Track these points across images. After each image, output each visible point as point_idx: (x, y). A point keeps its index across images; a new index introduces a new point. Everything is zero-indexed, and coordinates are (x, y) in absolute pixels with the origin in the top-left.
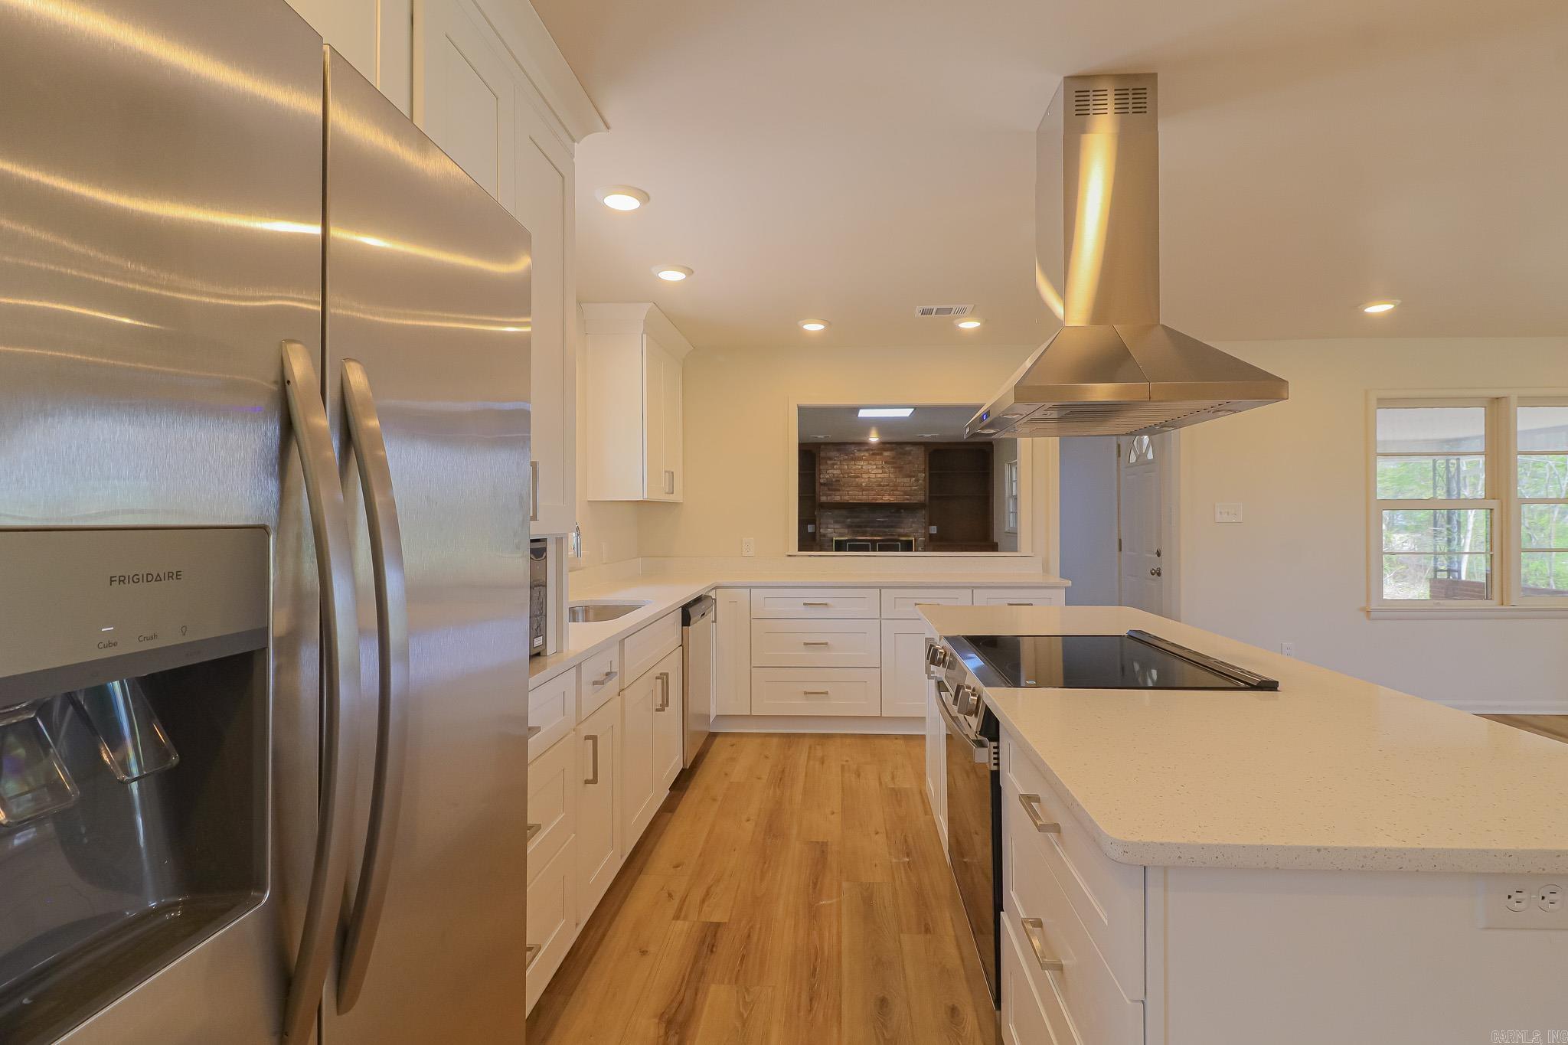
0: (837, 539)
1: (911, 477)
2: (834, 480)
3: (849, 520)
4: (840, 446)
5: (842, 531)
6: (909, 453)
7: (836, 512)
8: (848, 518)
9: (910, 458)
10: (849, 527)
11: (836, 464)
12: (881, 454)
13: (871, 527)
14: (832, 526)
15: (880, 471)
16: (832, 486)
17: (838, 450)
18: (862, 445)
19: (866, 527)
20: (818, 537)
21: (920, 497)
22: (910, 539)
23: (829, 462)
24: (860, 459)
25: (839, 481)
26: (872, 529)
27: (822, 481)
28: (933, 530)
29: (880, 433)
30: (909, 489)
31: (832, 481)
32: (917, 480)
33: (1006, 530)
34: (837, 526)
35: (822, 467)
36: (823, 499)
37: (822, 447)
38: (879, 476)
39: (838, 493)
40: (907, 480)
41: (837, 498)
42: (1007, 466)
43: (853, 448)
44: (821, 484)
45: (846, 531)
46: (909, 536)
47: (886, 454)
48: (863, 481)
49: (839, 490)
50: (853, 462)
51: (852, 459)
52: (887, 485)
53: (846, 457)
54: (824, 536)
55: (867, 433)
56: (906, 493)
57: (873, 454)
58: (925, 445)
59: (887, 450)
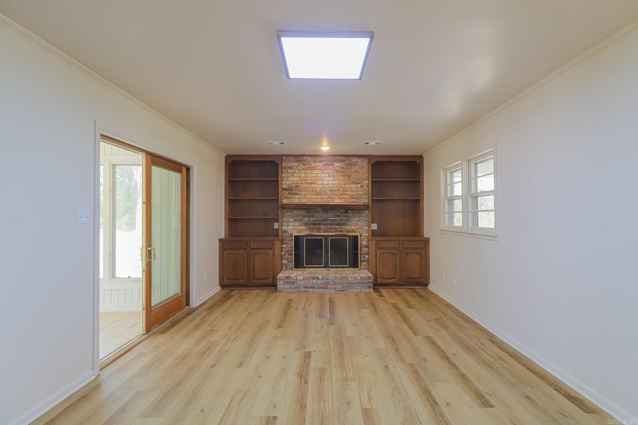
0: (296, 234)
1: (357, 183)
2: (294, 185)
3: (306, 219)
4: (299, 158)
5: (300, 227)
6: (355, 164)
7: (296, 212)
8: (305, 217)
9: (357, 168)
10: (306, 224)
11: (296, 173)
12: (333, 165)
13: (325, 225)
14: (292, 224)
15: (332, 179)
16: (289, 190)
17: (297, 161)
18: (316, 156)
19: (320, 224)
20: (280, 233)
21: (365, 200)
22: (356, 234)
23: (290, 171)
24: (315, 168)
25: (297, 187)
26: (325, 226)
27: (284, 186)
28: (374, 227)
29: (331, 142)
30: (355, 193)
31: (292, 187)
32: (362, 186)
33: (441, 228)
34: (296, 224)
35: (283, 175)
36: (285, 201)
37: (284, 158)
38: (331, 182)
39: (297, 196)
40: (354, 186)
41: (296, 201)
42: (442, 171)
43: (309, 159)
44: (283, 189)
45: (304, 228)
46: (356, 232)
47: (337, 164)
48: (318, 187)
49: (298, 194)
50: (309, 171)
51: (309, 168)
52: (338, 190)
53: (304, 167)
54: (286, 232)
55: (319, 142)
56: (353, 197)
57: (326, 165)
58: (369, 157)
59: (338, 161)
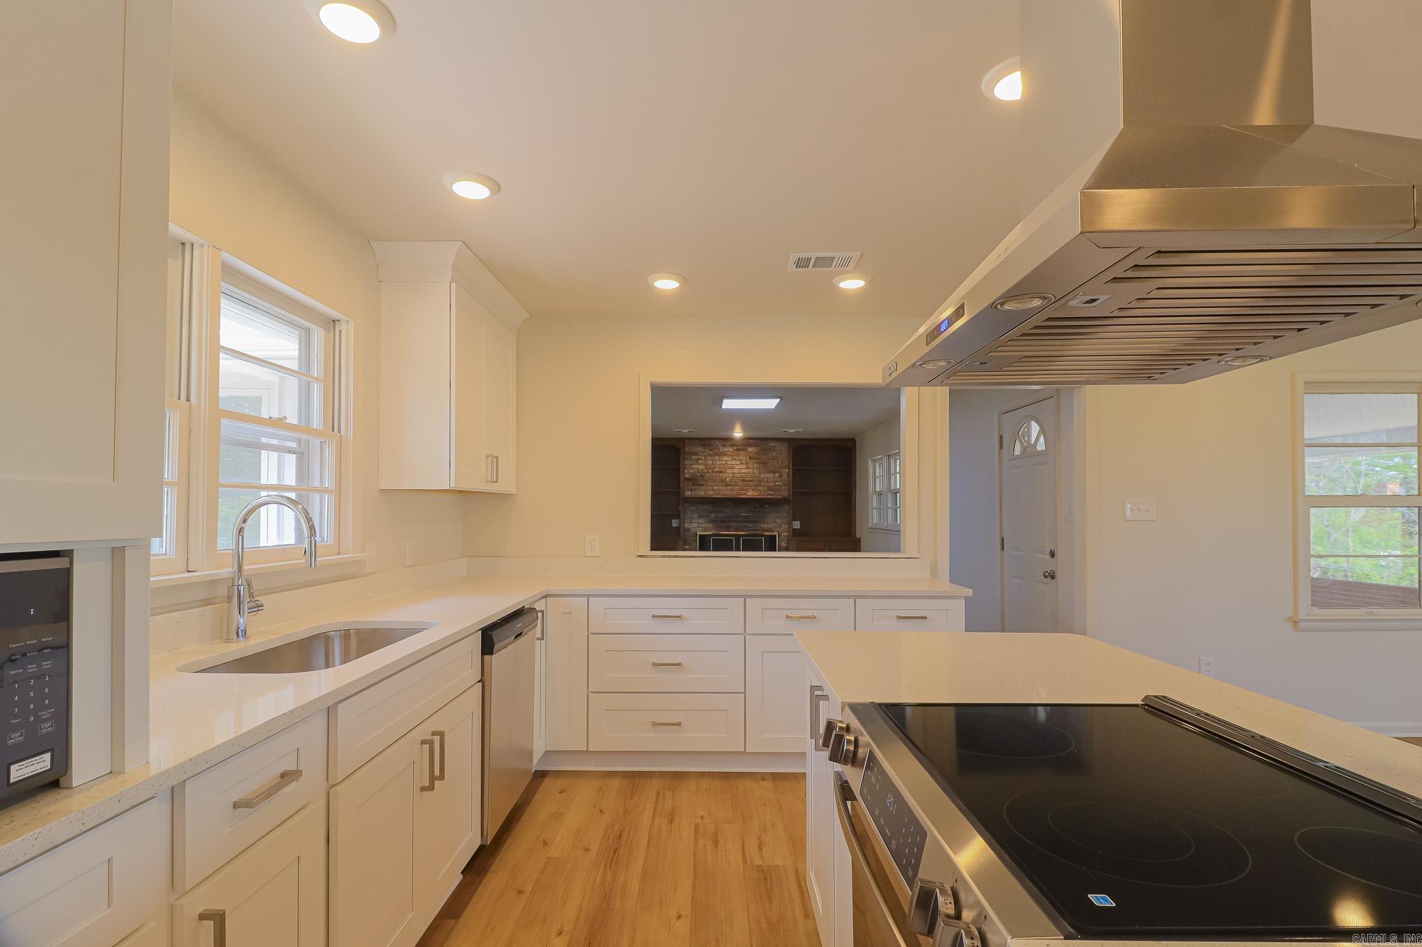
0: (701, 533)
1: (774, 472)
2: (698, 475)
3: (713, 515)
4: (707, 442)
5: (706, 525)
6: (773, 449)
7: (701, 507)
8: (712, 512)
9: (774, 454)
10: (713, 521)
11: (701, 459)
12: (745, 450)
13: (736, 522)
14: (696, 521)
15: (744, 466)
16: (695, 481)
17: (702, 445)
18: (727, 440)
19: (730, 521)
20: (682, 532)
21: (784, 493)
22: (774, 534)
23: (694, 457)
24: (725, 454)
25: (703, 476)
26: (736, 524)
27: (686, 476)
28: (797, 525)
29: (745, 429)
30: (772, 484)
31: (696, 476)
32: (781, 476)
33: (870, 525)
34: (701, 521)
35: (686, 462)
36: (688, 493)
37: (687, 442)
38: (743, 471)
39: (702, 488)
40: (771, 475)
41: (702, 493)
42: (870, 462)
43: (717, 443)
44: (685, 479)
45: (711, 526)
46: (773, 531)
47: (750, 449)
48: (728, 476)
49: (703, 485)
50: (717, 458)
51: (716, 454)
52: (752, 481)
53: (711, 452)
54: (688, 530)
55: (732, 429)
56: (770, 489)
57: (737, 450)
58: (790, 441)
59: (751, 446)
